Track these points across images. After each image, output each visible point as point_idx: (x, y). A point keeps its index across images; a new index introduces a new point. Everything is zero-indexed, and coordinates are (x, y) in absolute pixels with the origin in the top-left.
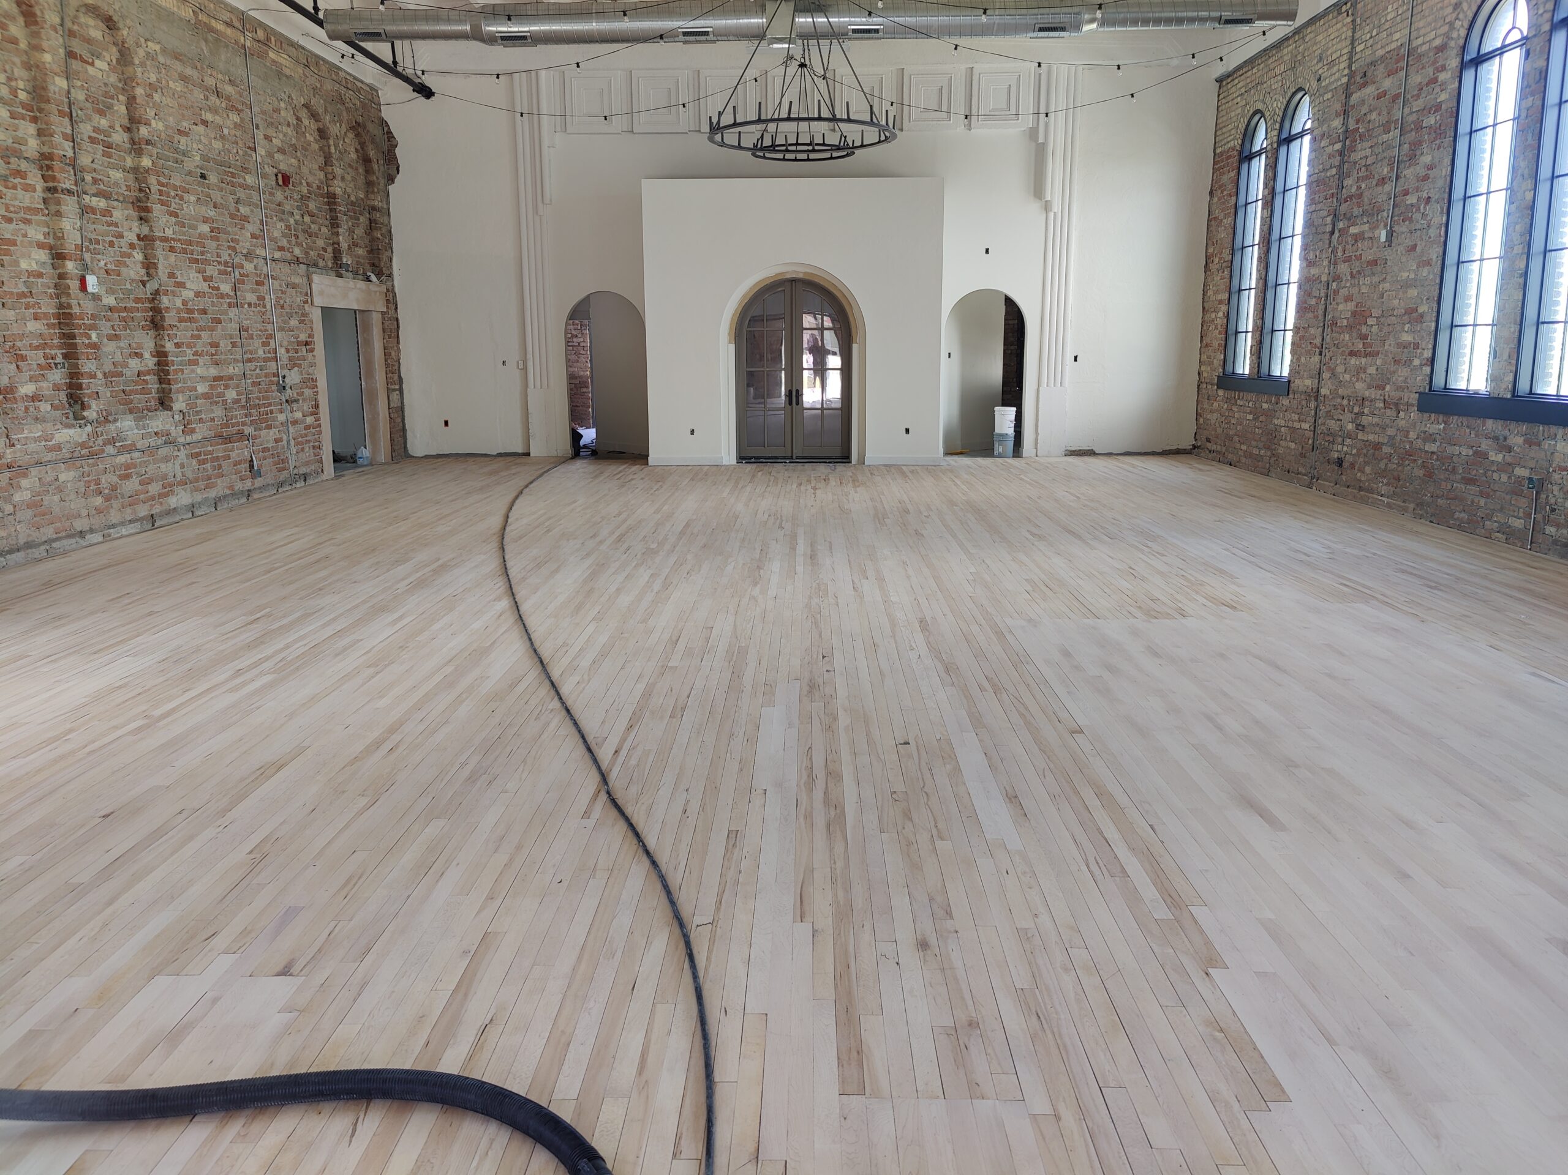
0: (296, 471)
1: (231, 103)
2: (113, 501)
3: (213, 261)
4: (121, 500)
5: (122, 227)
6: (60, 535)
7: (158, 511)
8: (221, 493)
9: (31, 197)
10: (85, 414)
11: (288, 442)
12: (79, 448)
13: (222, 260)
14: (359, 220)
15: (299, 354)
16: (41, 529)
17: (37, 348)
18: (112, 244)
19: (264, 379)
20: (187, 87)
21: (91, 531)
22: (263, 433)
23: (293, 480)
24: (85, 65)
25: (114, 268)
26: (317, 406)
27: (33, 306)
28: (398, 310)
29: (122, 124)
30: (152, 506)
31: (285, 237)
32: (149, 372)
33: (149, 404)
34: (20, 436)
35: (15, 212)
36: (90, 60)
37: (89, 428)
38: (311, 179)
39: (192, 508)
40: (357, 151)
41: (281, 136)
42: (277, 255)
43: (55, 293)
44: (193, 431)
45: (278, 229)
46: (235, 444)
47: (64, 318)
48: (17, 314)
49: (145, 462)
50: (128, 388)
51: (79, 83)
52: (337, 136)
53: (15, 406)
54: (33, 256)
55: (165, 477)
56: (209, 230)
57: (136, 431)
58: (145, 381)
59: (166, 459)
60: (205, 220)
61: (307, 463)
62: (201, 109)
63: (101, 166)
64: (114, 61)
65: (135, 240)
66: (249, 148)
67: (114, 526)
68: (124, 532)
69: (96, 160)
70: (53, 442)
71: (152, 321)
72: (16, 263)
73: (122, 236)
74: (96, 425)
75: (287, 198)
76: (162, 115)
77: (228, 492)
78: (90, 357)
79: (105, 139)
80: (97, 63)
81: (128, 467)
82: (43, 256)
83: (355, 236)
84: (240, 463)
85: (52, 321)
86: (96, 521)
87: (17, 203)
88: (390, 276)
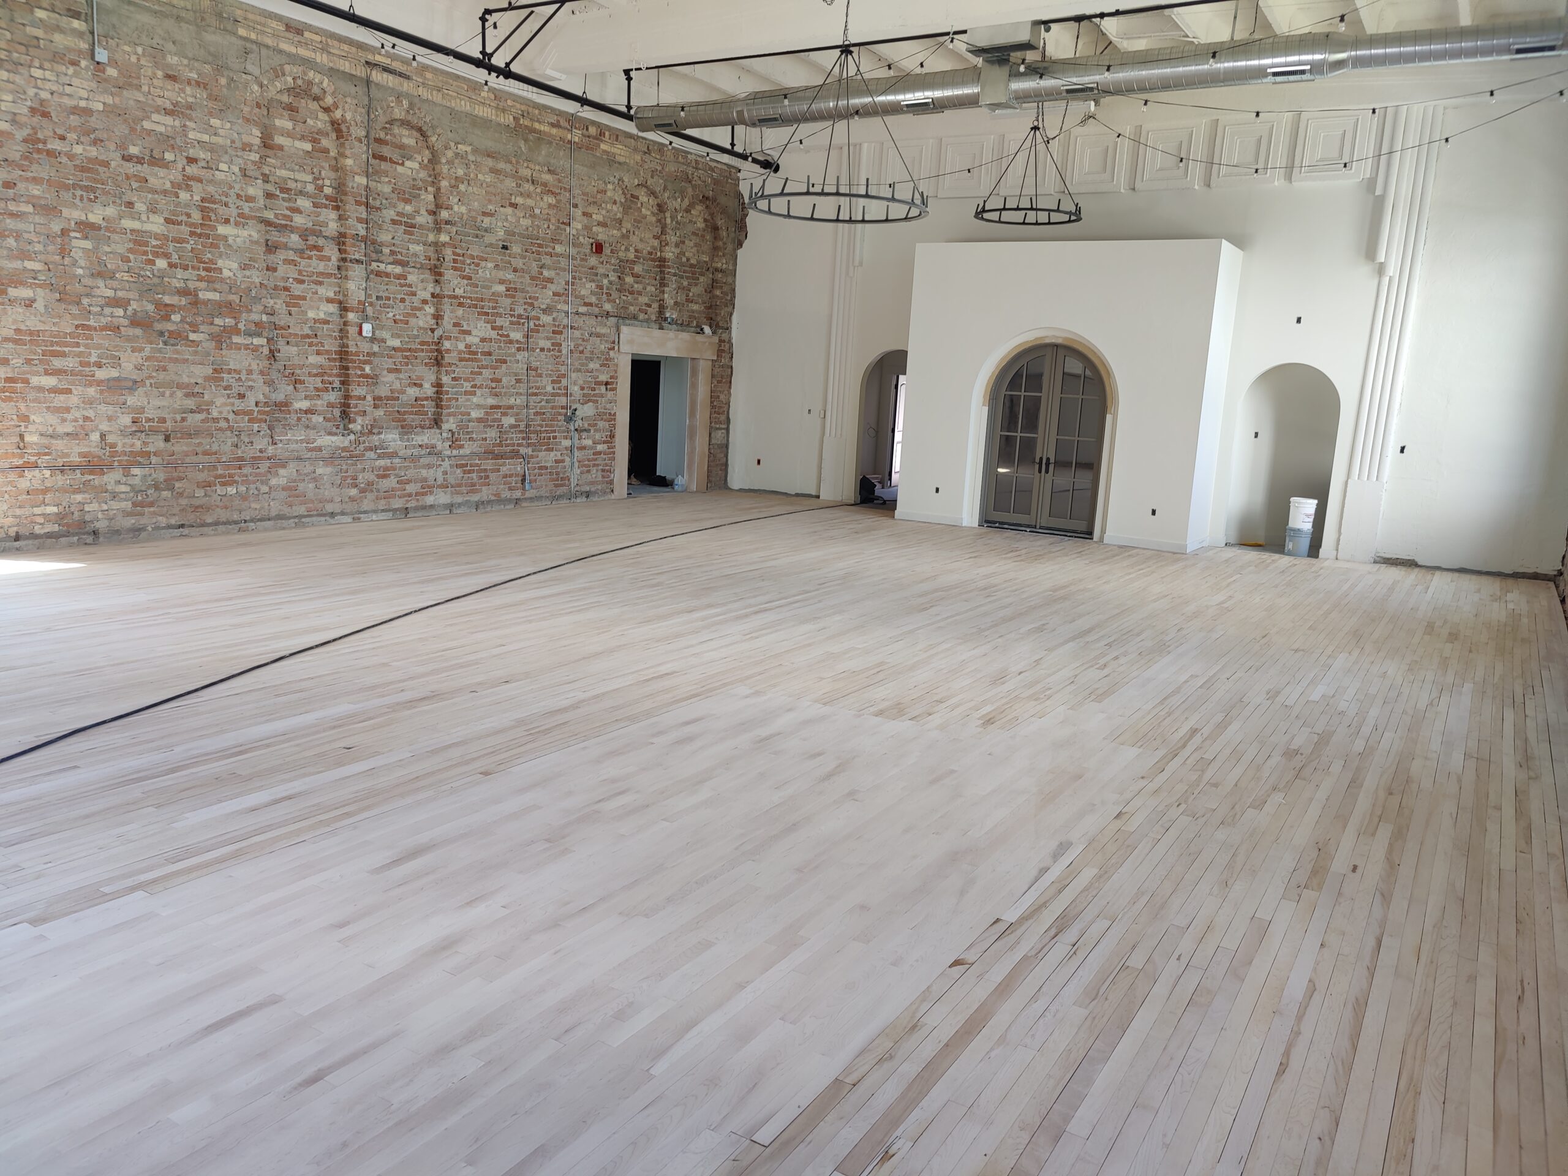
0: (578, 488)
1: (547, 189)
2: (367, 493)
3: (505, 314)
4: (376, 494)
5: (416, 287)
6: (312, 513)
7: (413, 505)
8: (485, 498)
9: (326, 265)
10: (351, 426)
11: (573, 463)
12: (340, 451)
13: (516, 313)
14: (698, 280)
15: (597, 392)
16: (294, 508)
17: (316, 375)
18: (403, 300)
19: (550, 410)
20: (498, 178)
21: (343, 513)
22: (542, 454)
23: (571, 496)
24: (394, 165)
25: (402, 318)
26: (612, 436)
27: (317, 345)
28: (733, 359)
29: (428, 209)
30: (407, 501)
31: (595, 295)
32: (426, 399)
33: (423, 423)
34: (282, 438)
35: (308, 276)
36: (400, 162)
37: (352, 437)
38: (640, 246)
39: (450, 507)
40: (705, 220)
41: (604, 212)
42: (582, 309)
43: (339, 336)
44: (461, 447)
45: (586, 289)
46: (507, 461)
47: (343, 354)
48: (300, 350)
49: (405, 467)
50: (403, 410)
51: (387, 179)
52: (675, 209)
53: (288, 416)
54: (321, 308)
55: (425, 480)
56: (505, 289)
57: (400, 443)
58: (423, 406)
59: (429, 466)
60: (502, 282)
61: (592, 483)
62: (511, 195)
63: (401, 241)
64: (426, 161)
65: (428, 296)
66: (563, 223)
67: (365, 512)
68: (374, 517)
69: (396, 237)
70: (315, 444)
71: (436, 359)
72: (305, 313)
73: (414, 294)
74: (359, 435)
75: (602, 263)
76: (466, 201)
77: (493, 498)
78: (361, 384)
79: (409, 221)
80: (408, 163)
81: (386, 469)
82: (332, 308)
83: (691, 294)
84: (511, 476)
85: (334, 356)
86: (348, 507)
87: (311, 269)
88: (728, 329)
